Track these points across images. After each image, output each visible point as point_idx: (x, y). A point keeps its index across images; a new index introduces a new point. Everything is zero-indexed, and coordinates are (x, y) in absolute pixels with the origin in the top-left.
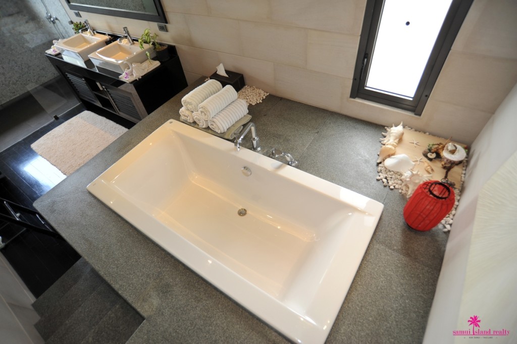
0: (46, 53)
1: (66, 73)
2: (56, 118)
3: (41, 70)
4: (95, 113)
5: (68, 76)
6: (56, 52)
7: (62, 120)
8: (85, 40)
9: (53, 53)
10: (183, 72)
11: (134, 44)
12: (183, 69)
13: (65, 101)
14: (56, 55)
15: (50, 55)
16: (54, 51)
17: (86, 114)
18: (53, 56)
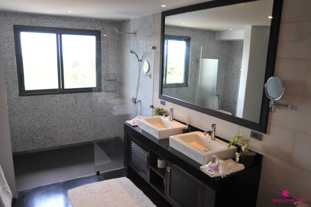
0: (125, 122)
1: (132, 142)
2: (98, 173)
3: (101, 130)
4: (133, 182)
5: (132, 144)
6: (135, 124)
7: (102, 177)
8: (161, 123)
9: (133, 124)
10: (259, 182)
11: (214, 139)
12: (260, 180)
13: (109, 161)
14: (134, 126)
15: (129, 124)
16: (133, 122)
17: (125, 180)
18: (131, 126)
